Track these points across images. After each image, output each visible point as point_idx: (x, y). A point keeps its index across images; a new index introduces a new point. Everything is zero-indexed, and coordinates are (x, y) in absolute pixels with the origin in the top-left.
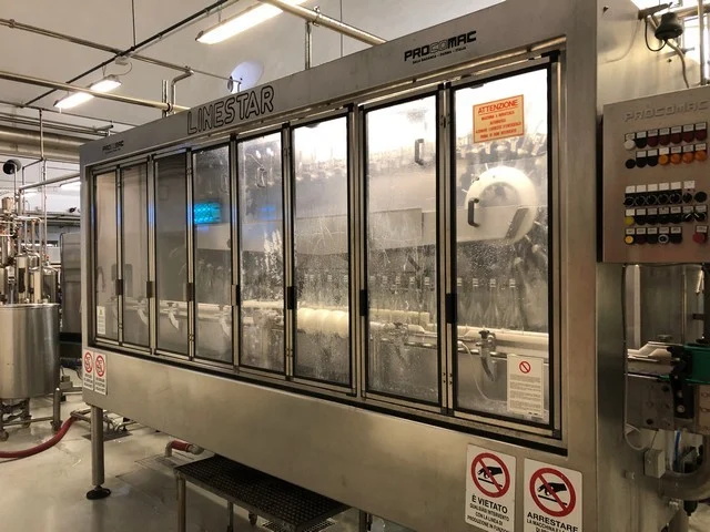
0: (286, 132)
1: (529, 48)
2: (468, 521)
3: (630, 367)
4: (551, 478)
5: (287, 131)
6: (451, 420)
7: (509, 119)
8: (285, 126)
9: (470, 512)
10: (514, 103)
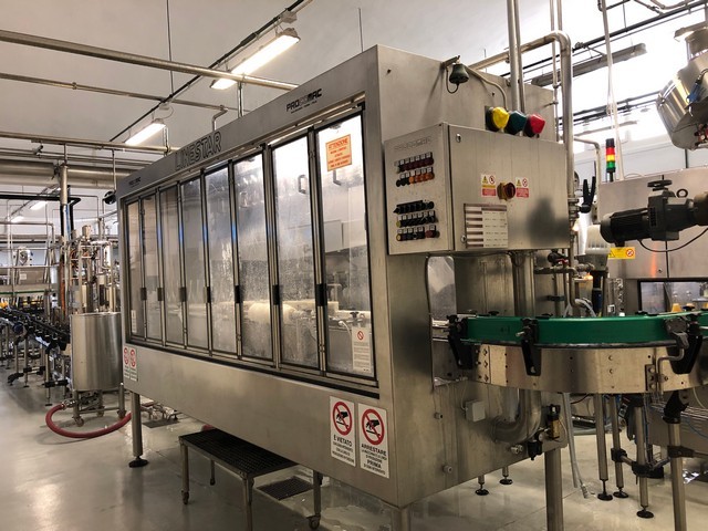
0: (230, 166)
1: (352, 99)
2: (333, 455)
3: (434, 333)
4: (372, 417)
5: (231, 164)
6: (325, 380)
7: (345, 153)
8: (230, 161)
9: (334, 448)
10: (345, 141)
